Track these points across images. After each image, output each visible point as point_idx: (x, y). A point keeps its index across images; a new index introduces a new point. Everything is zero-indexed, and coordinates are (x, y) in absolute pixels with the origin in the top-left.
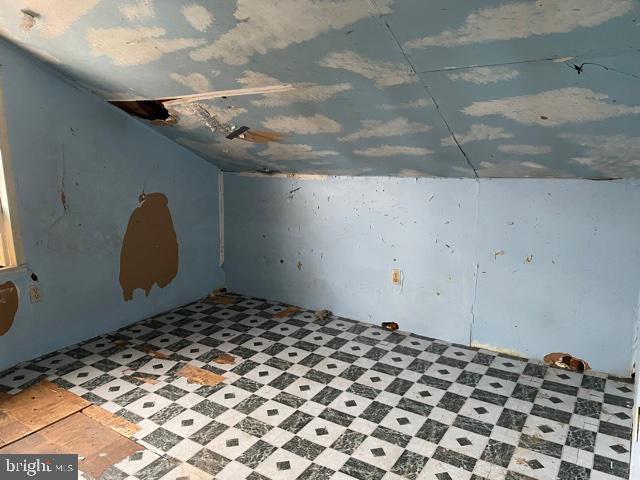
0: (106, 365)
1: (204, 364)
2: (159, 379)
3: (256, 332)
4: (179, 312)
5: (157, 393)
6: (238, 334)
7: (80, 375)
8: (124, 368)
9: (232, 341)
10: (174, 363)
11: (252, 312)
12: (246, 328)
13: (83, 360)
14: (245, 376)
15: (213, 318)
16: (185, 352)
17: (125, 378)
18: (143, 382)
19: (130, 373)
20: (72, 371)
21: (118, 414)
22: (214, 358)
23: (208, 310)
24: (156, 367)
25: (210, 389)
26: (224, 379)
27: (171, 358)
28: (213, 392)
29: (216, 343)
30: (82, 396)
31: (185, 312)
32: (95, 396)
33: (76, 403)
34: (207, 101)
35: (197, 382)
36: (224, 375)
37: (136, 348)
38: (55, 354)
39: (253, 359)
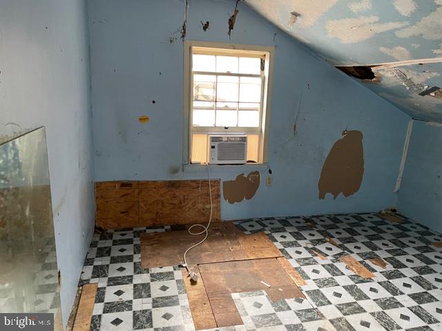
0: (298, 236)
1: (361, 260)
2: (328, 257)
3: (411, 251)
4: (354, 217)
5: (323, 266)
6: (395, 247)
7: (282, 236)
8: (308, 241)
9: (389, 251)
10: (340, 251)
11: (413, 234)
12: (404, 245)
13: (286, 228)
14: (391, 281)
15: (380, 229)
16: (350, 246)
17: (306, 248)
18: (316, 255)
19: (310, 246)
20: (278, 232)
21: (296, 269)
22: (370, 258)
23: (377, 222)
24: (328, 249)
25: (361, 279)
26: (374, 276)
27: (339, 246)
28: (362, 282)
29: (375, 248)
30: (280, 250)
31: (359, 218)
32: (287, 252)
33: (275, 252)
34: (405, 67)
35: (353, 270)
36: (375, 274)
37: (319, 231)
38: (273, 219)
39: (402, 270)
